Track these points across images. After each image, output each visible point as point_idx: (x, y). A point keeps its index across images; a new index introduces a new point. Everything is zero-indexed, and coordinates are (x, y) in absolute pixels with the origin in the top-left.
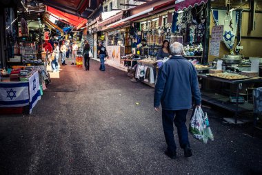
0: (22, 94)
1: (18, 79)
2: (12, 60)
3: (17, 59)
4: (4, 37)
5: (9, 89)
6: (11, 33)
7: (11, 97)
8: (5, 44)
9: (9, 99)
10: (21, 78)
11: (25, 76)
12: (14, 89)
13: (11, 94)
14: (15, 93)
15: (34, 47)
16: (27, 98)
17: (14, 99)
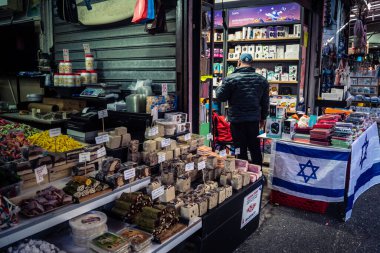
0: (331, 174)
1: (327, 141)
2: (326, 96)
3: (336, 95)
4: (318, 53)
5: (305, 160)
6: (334, 48)
7: (307, 179)
8: (317, 66)
9: (300, 181)
10: (333, 141)
11: (344, 136)
12: (315, 162)
13: (308, 171)
14: (315, 169)
15: (374, 72)
16: (342, 187)
17: (311, 183)
